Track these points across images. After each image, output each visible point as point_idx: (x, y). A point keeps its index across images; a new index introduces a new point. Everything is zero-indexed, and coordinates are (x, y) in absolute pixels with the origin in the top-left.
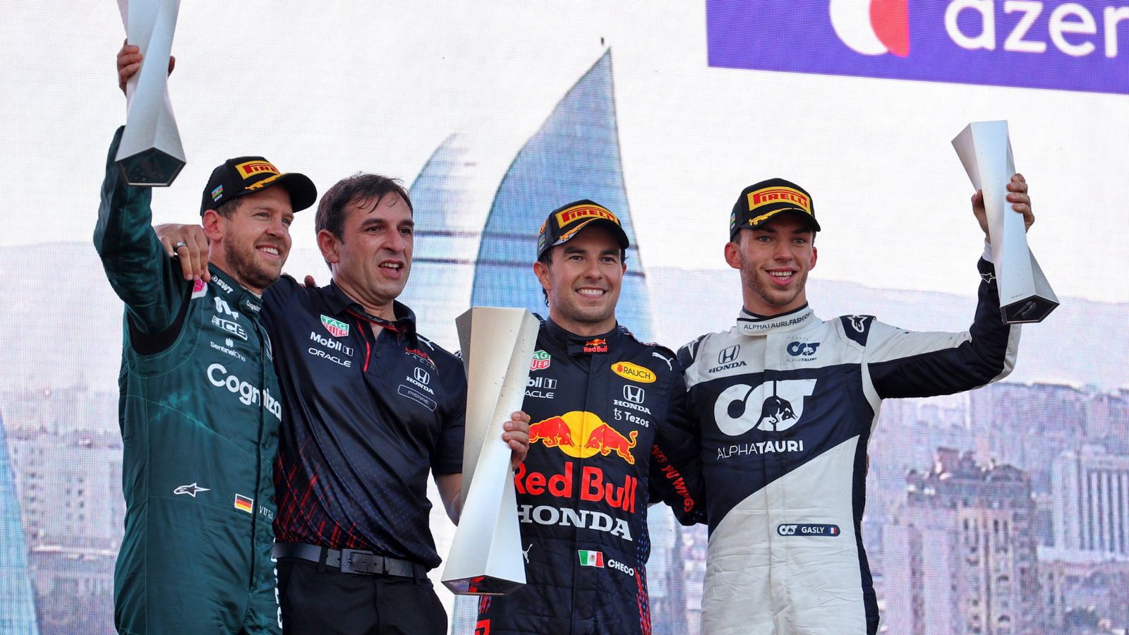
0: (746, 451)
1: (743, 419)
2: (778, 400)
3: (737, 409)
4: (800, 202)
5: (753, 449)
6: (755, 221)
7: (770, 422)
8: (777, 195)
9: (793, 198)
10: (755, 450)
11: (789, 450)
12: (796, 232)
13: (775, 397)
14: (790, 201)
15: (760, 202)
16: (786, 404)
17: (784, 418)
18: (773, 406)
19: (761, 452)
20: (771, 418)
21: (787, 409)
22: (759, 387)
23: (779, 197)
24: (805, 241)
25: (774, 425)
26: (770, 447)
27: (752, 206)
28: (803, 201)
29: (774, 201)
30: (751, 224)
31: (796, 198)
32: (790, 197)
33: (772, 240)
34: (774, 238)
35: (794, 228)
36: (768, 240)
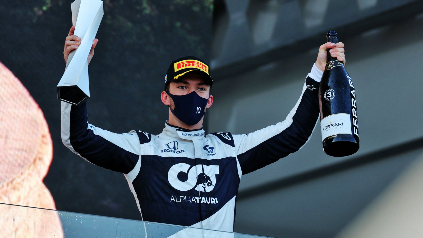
0: (190, 200)
1: (187, 183)
2: (204, 176)
3: (183, 177)
4: (202, 68)
5: (193, 200)
6: (177, 77)
7: (202, 186)
8: (190, 64)
9: (198, 66)
10: (195, 201)
11: (212, 203)
12: (200, 84)
13: (203, 174)
14: (197, 67)
15: (180, 68)
16: (208, 178)
17: (208, 185)
18: (202, 178)
19: (198, 202)
20: (202, 185)
21: (209, 181)
22: (194, 167)
23: (191, 65)
24: (205, 90)
25: (204, 188)
26: (204, 200)
27: (176, 70)
28: (204, 68)
29: (188, 67)
30: (175, 79)
31: (200, 66)
32: (197, 65)
33: (186, 88)
34: (188, 87)
35: (198, 82)
36: (184, 88)
